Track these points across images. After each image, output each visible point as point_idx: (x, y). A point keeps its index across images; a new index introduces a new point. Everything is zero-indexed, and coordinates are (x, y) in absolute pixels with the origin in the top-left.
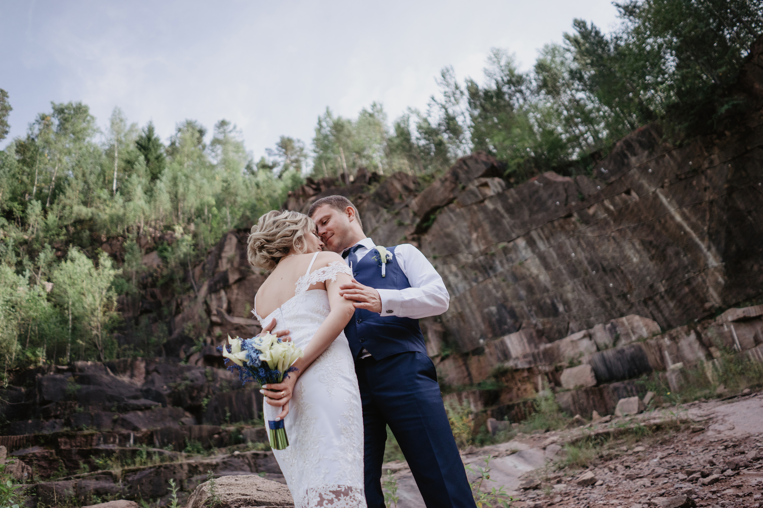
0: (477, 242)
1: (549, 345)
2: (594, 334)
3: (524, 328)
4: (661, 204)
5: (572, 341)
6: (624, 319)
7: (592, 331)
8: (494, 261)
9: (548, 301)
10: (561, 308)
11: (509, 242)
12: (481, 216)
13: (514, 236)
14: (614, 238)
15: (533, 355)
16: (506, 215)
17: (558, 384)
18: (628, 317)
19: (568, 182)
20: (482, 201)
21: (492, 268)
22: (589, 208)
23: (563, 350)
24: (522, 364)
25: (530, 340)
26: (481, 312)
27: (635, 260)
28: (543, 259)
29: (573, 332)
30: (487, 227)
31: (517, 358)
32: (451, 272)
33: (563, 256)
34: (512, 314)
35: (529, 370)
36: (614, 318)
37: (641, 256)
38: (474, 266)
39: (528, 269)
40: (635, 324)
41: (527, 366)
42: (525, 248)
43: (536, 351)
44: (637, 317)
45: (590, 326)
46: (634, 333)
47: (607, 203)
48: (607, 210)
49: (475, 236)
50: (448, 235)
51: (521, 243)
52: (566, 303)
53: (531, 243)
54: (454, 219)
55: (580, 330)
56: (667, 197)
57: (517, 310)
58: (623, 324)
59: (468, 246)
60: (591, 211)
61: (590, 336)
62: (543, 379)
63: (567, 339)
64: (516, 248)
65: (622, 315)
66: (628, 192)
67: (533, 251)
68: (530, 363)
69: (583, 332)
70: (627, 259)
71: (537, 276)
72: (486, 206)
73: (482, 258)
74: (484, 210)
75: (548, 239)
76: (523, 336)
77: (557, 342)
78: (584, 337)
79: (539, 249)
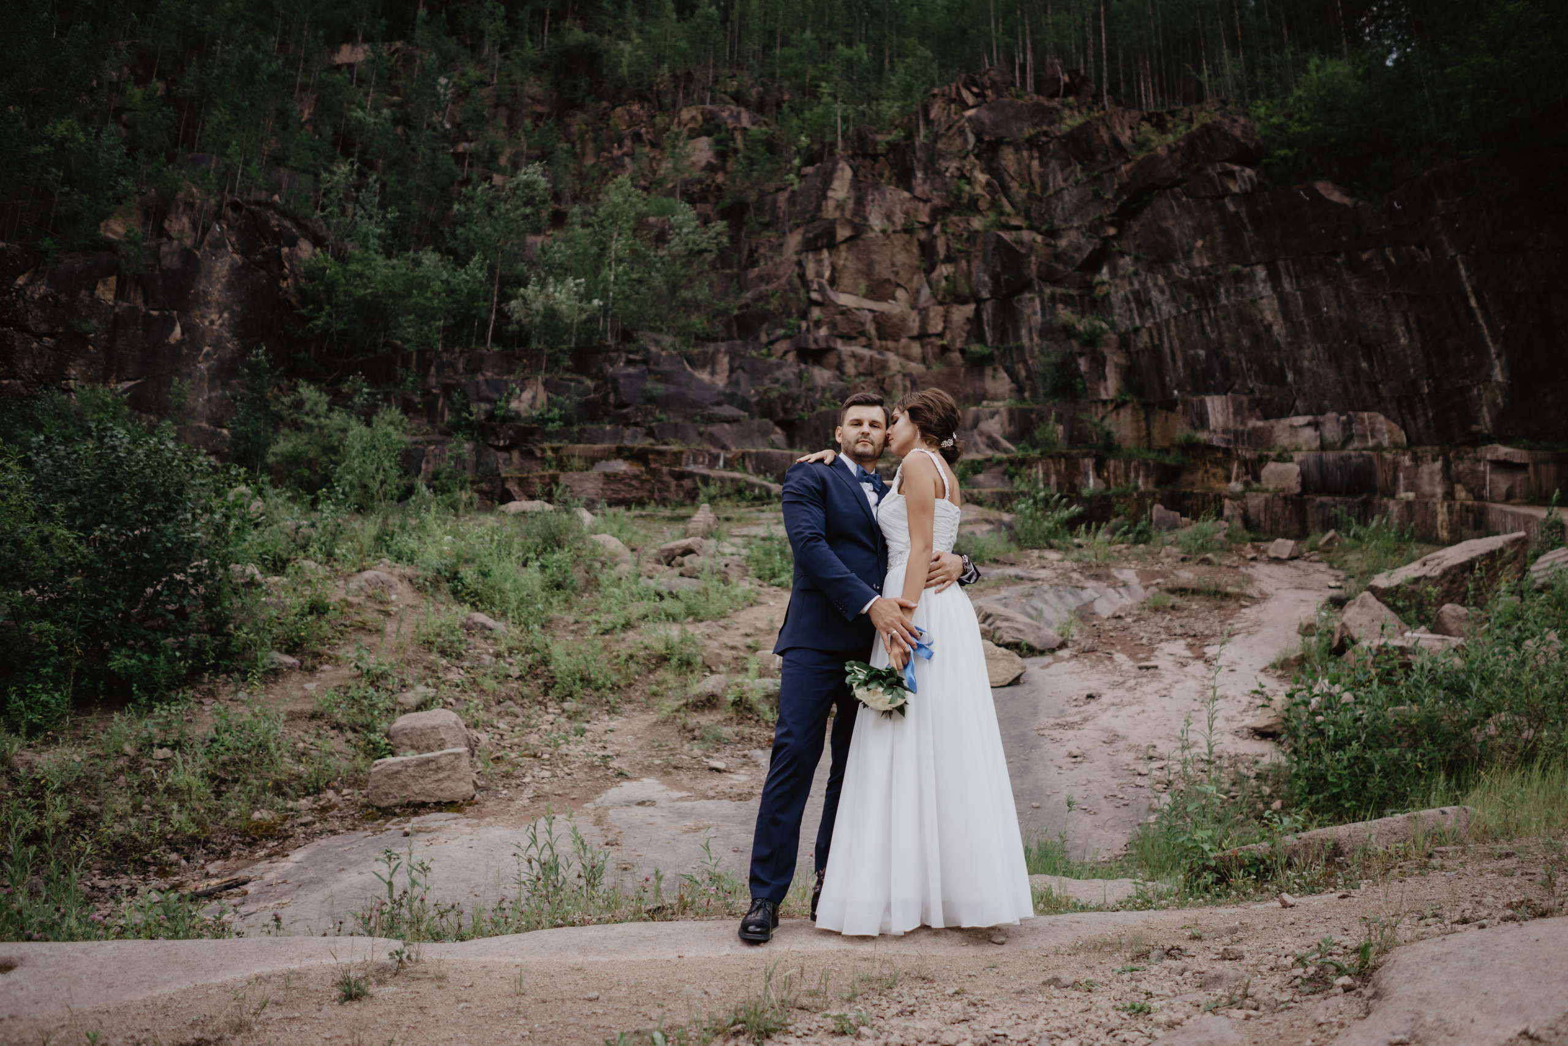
0: (1200, 253)
1: (1260, 424)
2: (1323, 423)
3: (1235, 392)
4: (1459, 275)
5: (1292, 426)
6: (1365, 415)
7: (1321, 418)
8: (1218, 286)
9: (1276, 363)
10: (1290, 377)
11: (1245, 266)
12: (1214, 217)
13: (1253, 258)
14: (1384, 301)
15: (1236, 433)
16: (1249, 226)
17: (1257, 478)
18: (1372, 414)
19: (1345, 205)
20: (1222, 197)
21: (1215, 297)
22: (1364, 251)
23: (1277, 434)
24: (1217, 440)
25: (1238, 411)
26: (1185, 353)
27: (1402, 341)
28: (1284, 302)
29: (1297, 414)
30: (1220, 235)
31: (1215, 431)
32: (1156, 284)
33: (1312, 307)
34: (1225, 365)
35: (1226, 451)
36: (1355, 410)
37: (1411, 339)
38: (1189, 286)
39: (1261, 312)
40: (1378, 426)
41: (1223, 445)
42: (1264, 281)
43: (1241, 428)
44: (1382, 418)
45: (1322, 411)
46: (1373, 436)
47: (1388, 251)
48: (1386, 261)
49: (1199, 243)
50: (1164, 232)
51: (1261, 273)
52: (1298, 372)
53: (1274, 277)
54: (1177, 211)
55: (1306, 414)
56: (1467, 270)
57: (1233, 363)
58: (1362, 420)
59: (1188, 255)
60: (1365, 256)
61: (1316, 425)
62: (1239, 467)
63: (1286, 422)
64: (1251, 278)
65: (1365, 409)
66: (1421, 246)
67: (1274, 289)
68: (1228, 441)
69: (1309, 418)
70: (1394, 337)
71: (1271, 325)
72: (1224, 205)
73: (1202, 277)
74: (1222, 209)
75: (1297, 277)
76: (1230, 404)
77: (1273, 421)
78: (1309, 424)
79: (1283, 288)
